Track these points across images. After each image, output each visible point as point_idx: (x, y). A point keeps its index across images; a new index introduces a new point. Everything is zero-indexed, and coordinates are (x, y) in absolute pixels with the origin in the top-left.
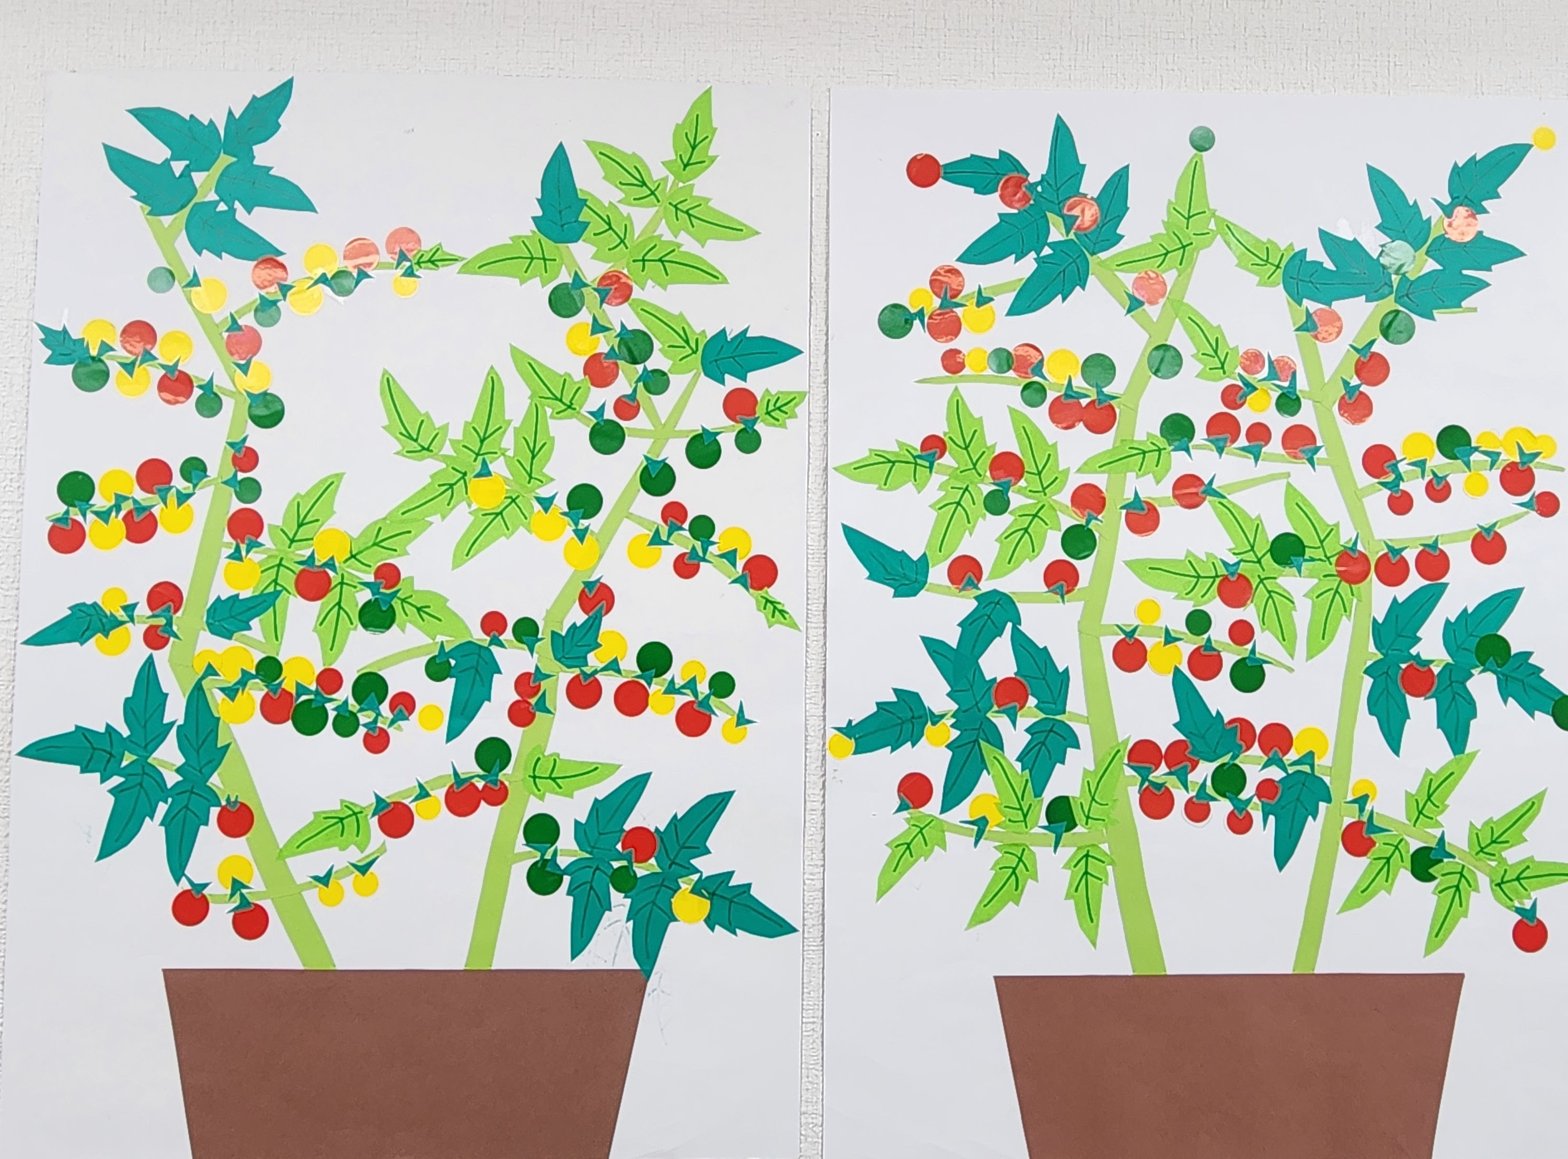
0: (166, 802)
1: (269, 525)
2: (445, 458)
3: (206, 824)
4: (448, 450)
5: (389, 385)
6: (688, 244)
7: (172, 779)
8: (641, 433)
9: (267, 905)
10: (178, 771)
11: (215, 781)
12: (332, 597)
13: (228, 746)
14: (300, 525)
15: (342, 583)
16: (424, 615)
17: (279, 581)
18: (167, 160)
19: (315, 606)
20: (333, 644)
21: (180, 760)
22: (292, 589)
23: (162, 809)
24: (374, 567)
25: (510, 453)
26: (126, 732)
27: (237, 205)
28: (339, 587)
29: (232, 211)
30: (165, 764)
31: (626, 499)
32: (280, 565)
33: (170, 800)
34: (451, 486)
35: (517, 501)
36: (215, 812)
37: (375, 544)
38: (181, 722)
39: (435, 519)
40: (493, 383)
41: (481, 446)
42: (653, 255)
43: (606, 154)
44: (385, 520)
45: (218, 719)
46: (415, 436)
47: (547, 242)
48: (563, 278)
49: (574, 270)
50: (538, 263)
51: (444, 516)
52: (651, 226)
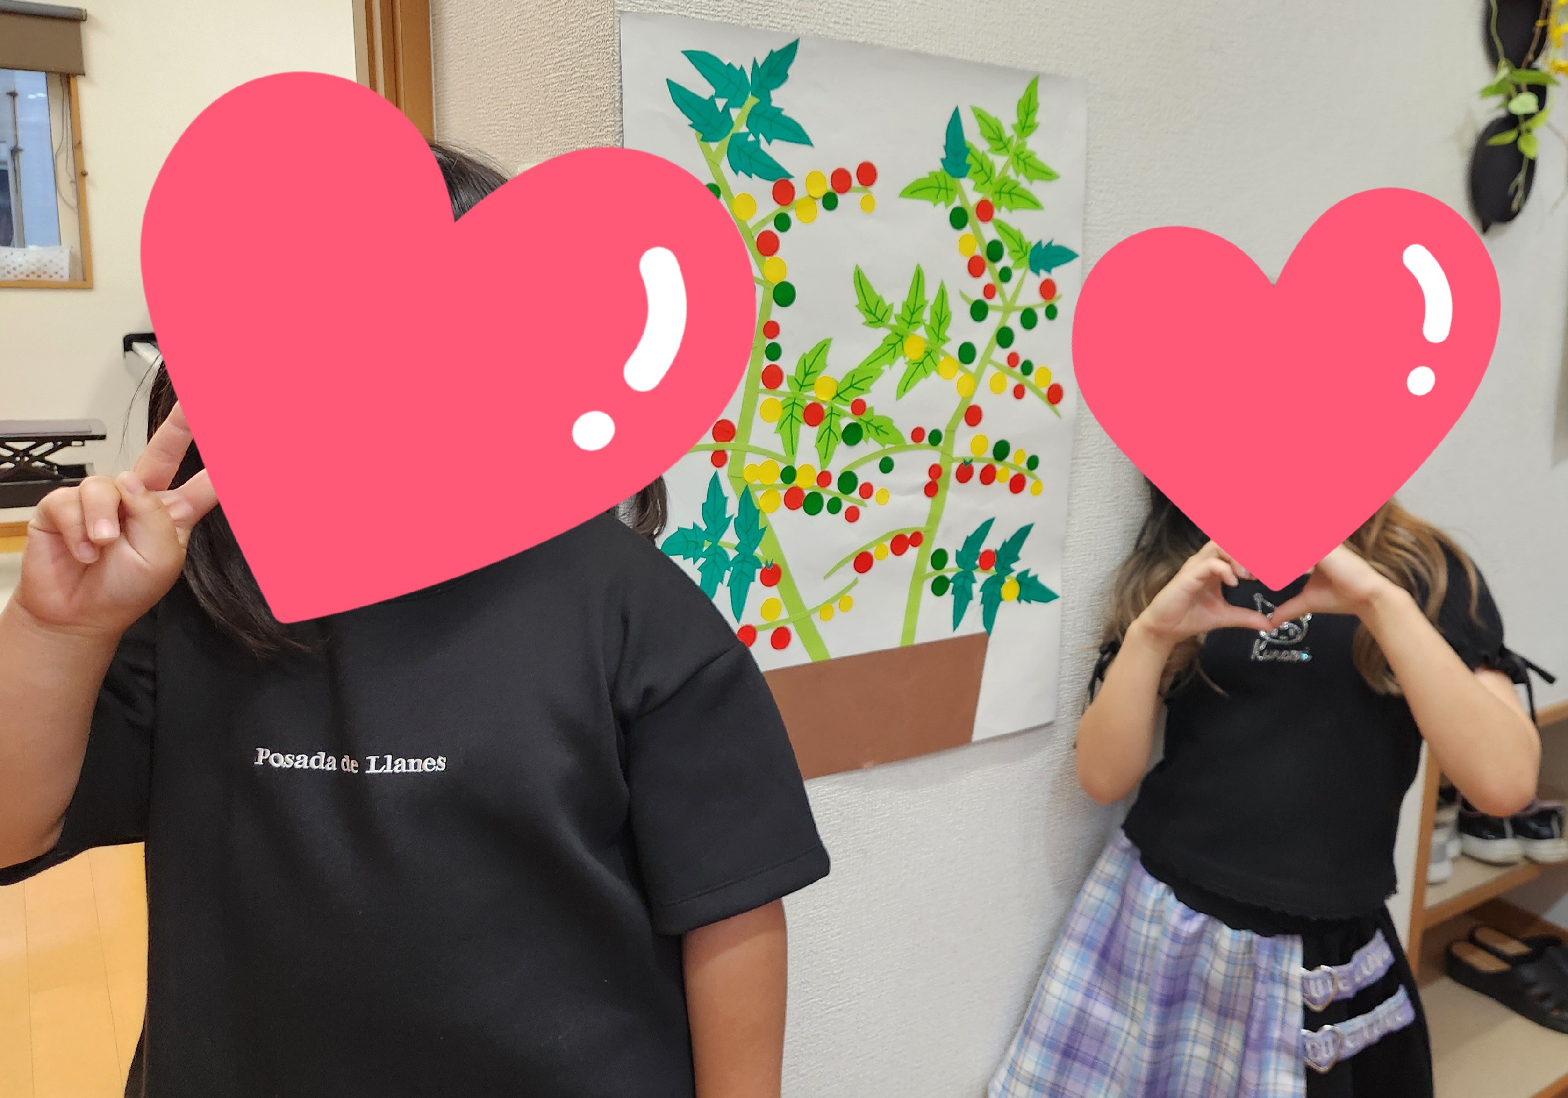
0: (729, 570)
1: (788, 376)
2: (891, 327)
3: (753, 581)
4: (893, 322)
5: (859, 275)
6: (1024, 182)
7: (732, 554)
8: (996, 308)
9: (791, 627)
10: (736, 549)
11: (758, 552)
12: (825, 423)
13: (765, 528)
14: (806, 375)
15: (831, 413)
16: (879, 431)
17: (794, 415)
18: (712, 96)
19: (815, 431)
20: (826, 456)
21: (736, 541)
22: (801, 418)
23: (727, 575)
24: (851, 402)
25: (928, 323)
26: (704, 527)
27: (761, 137)
28: (829, 417)
29: (758, 142)
30: (729, 545)
31: (989, 351)
32: (794, 403)
33: (732, 568)
34: (894, 345)
35: (931, 354)
36: (758, 572)
37: (851, 386)
38: (737, 516)
39: (886, 368)
40: (919, 275)
41: (912, 318)
42: (1005, 189)
43: (981, 116)
44: (857, 369)
45: (759, 511)
46: (874, 312)
47: (948, 177)
48: (957, 203)
49: (963, 197)
50: (943, 192)
51: (891, 365)
52: (1005, 169)
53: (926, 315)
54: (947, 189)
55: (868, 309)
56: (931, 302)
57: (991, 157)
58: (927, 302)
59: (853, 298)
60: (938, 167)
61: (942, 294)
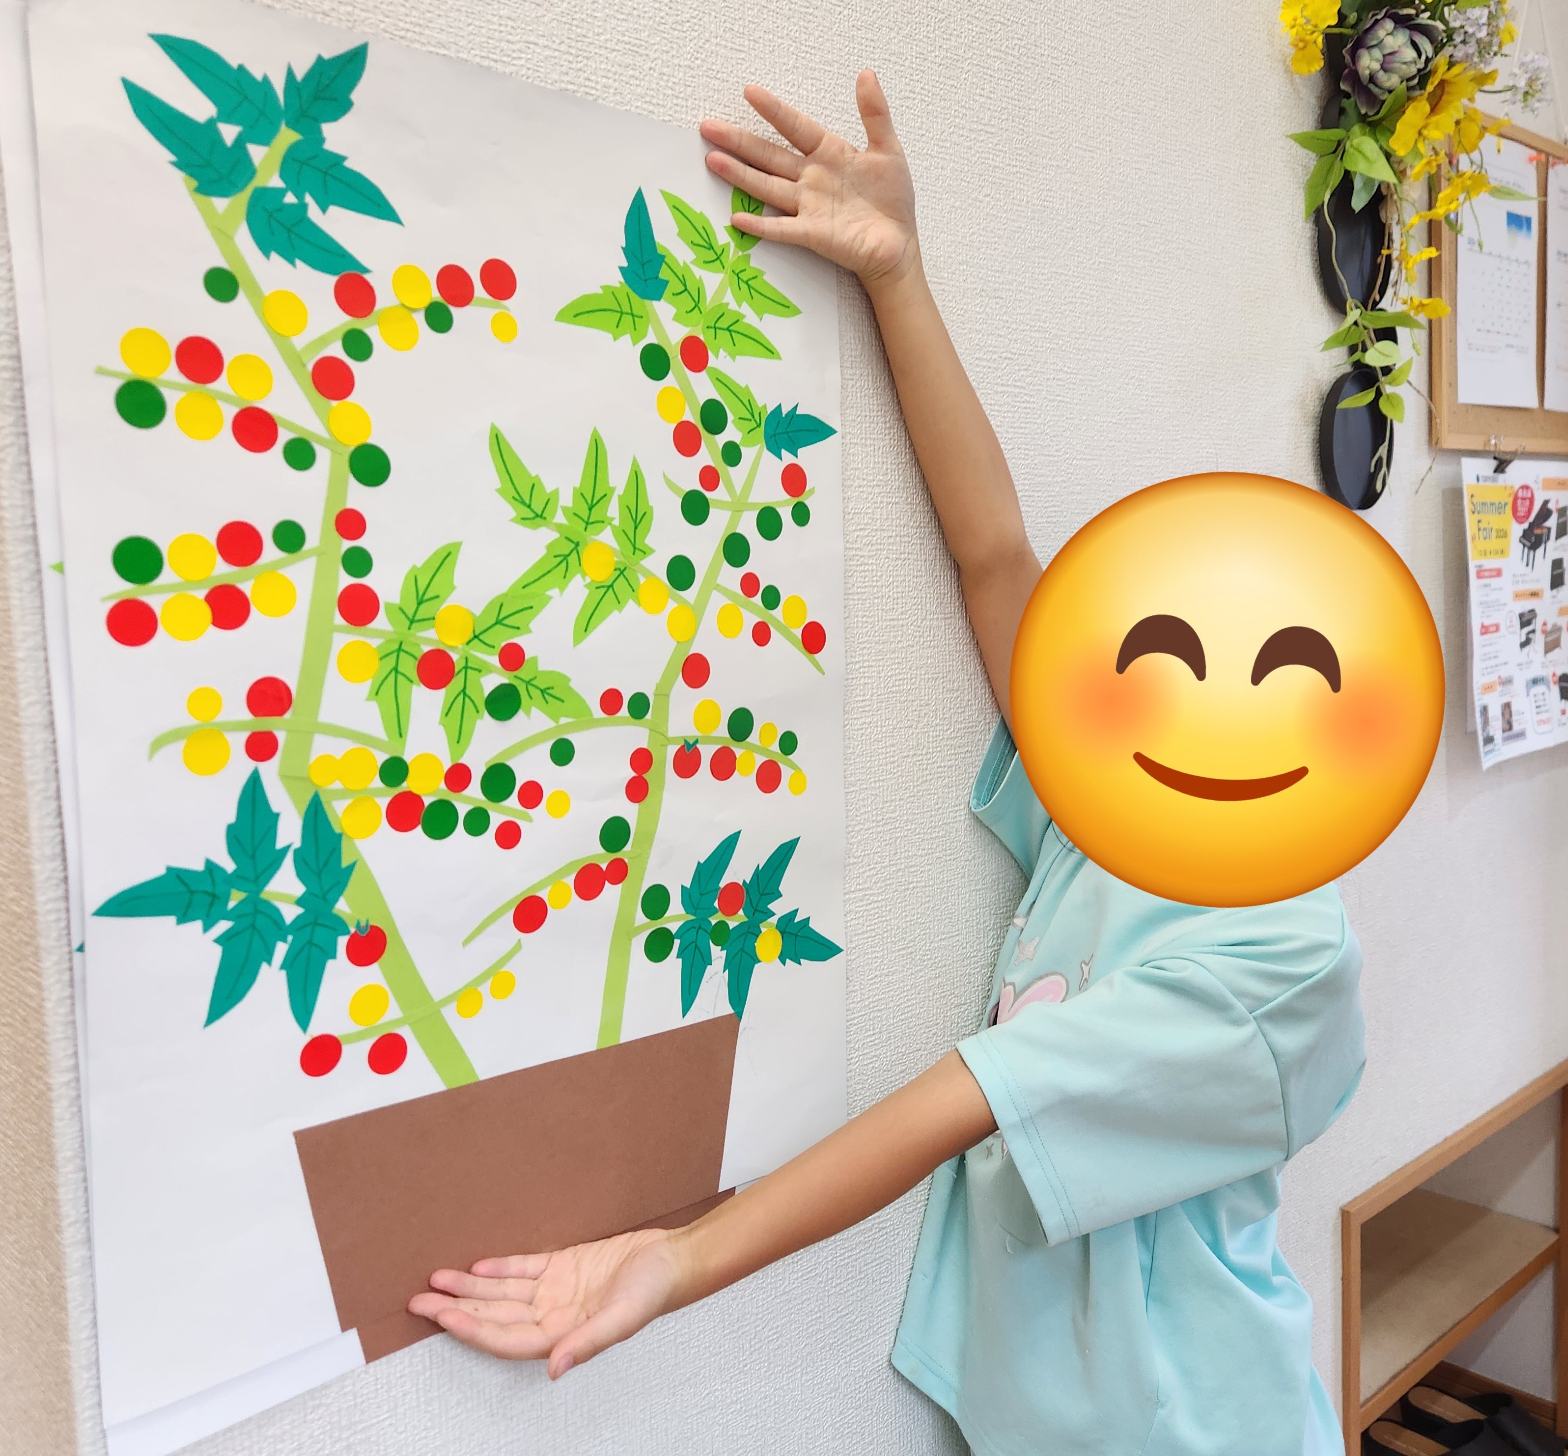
0: (285, 941)
2: (559, 527)
3: (334, 957)
4: (560, 518)
5: (498, 442)
6: (750, 317)
8: (722, 505)
9: (406, 1033)
10: (299, 902)
11: (342, 907)
12: (456, 684)
13: (353, 865)
14: (419, 604)
15: (466, 668)
16: (546, 696)
17: (400, 669)
18: (212, 119)
19: (440, 695)
20: (459, 738)
21: (299, 889)
22: (414, 676)
23: (281, 950)
24: (498, 649)
25: (616, 523)
26: (229, 866)
27: (308, 199)
28: (463, 672)
29: (304, 207)
30: (285, 898)
31: (713, 571)
32: (400, 650)
33: (290, 938)
34: (566, 557)
35: (625, 573)
36: (343, 941)
37: (498, 622)
39: (554, 592)
40: (597, 446)
41: (590, 515)
42: (724, 323)
43: (678, 209)
44: (506, 595)
45: (340, 836)
46: (528, 502)
47: (634, 296)
48: (651, 338)
49: (660, 330)
50: (627, 319)
51: (562, 590)
52: (720, 292)
53: (613, 510)
54: (632, 315)
55: (517, 497)
56: (620, 491)
57: (698, 272)
58: (613, 490)
59: (490, 477)
60: (617, 279)
61: (636, 478)
